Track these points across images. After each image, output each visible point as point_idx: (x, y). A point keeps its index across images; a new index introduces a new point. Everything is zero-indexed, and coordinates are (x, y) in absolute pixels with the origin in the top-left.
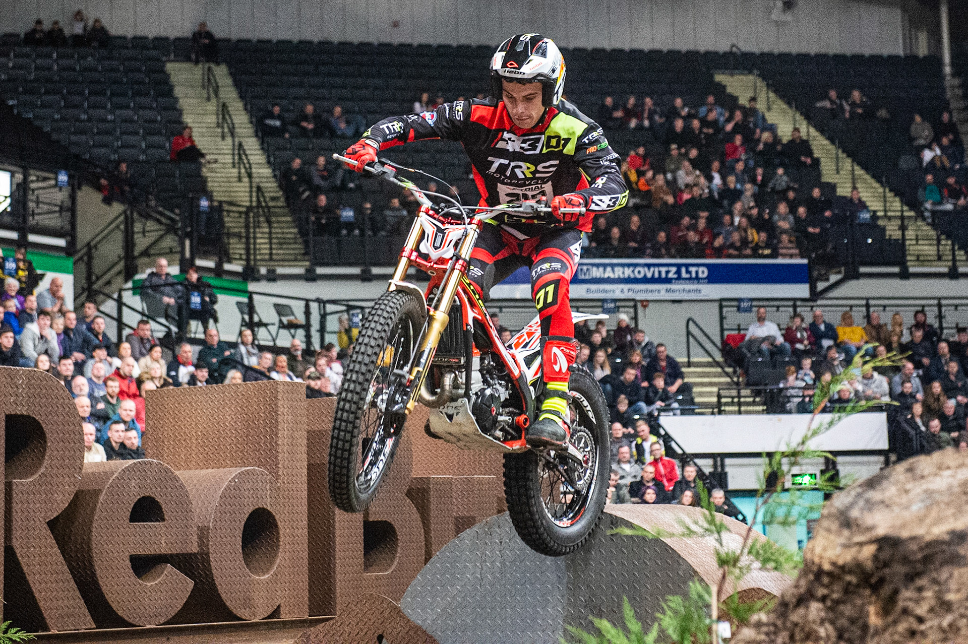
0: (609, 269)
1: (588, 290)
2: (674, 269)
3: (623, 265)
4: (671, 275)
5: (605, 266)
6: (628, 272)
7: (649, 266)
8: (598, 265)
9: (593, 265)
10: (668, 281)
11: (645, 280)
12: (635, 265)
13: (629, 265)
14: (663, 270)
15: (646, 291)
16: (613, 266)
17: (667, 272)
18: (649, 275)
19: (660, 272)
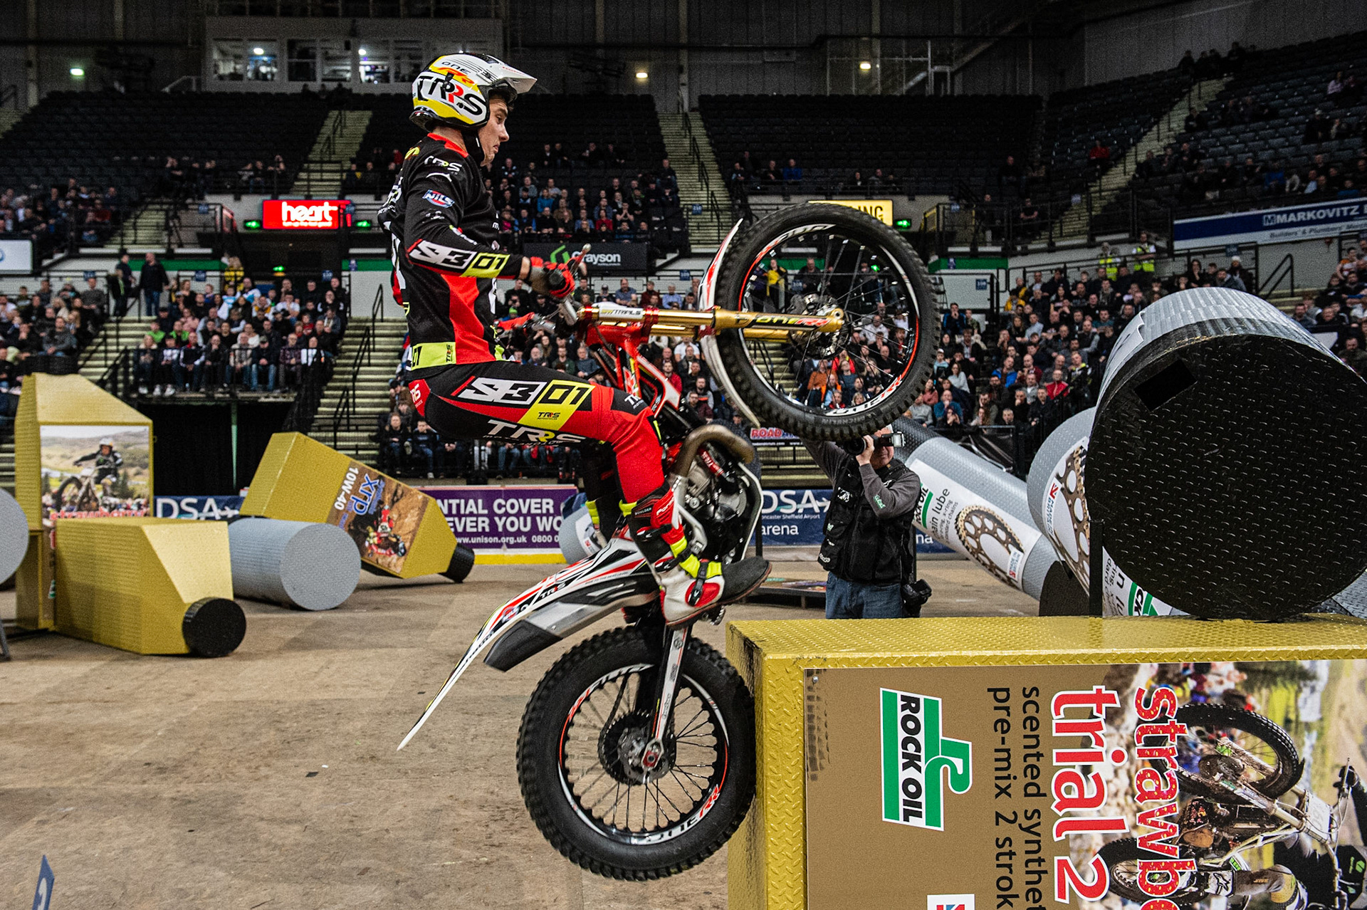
0: (1292, 215)
1: (1272, 236)
2: (1356, 207)
3: (1305, 210)
4: (1352, 213)
5: (1288, 213)
6: (1310, 215)
7: (1331, 207)
8: (1281, 213)
9: (1277, 213)
10: (1349, 218)
11: (1327, 220)
12: (1317, 209)
13: (1310, 209)
14: (1345, 209)
15: (1328, 230)
16: (1296, 212)
17: (1349, 211)
18: (1331, 215)
19: (1342, 212)
